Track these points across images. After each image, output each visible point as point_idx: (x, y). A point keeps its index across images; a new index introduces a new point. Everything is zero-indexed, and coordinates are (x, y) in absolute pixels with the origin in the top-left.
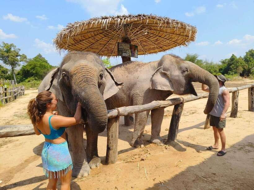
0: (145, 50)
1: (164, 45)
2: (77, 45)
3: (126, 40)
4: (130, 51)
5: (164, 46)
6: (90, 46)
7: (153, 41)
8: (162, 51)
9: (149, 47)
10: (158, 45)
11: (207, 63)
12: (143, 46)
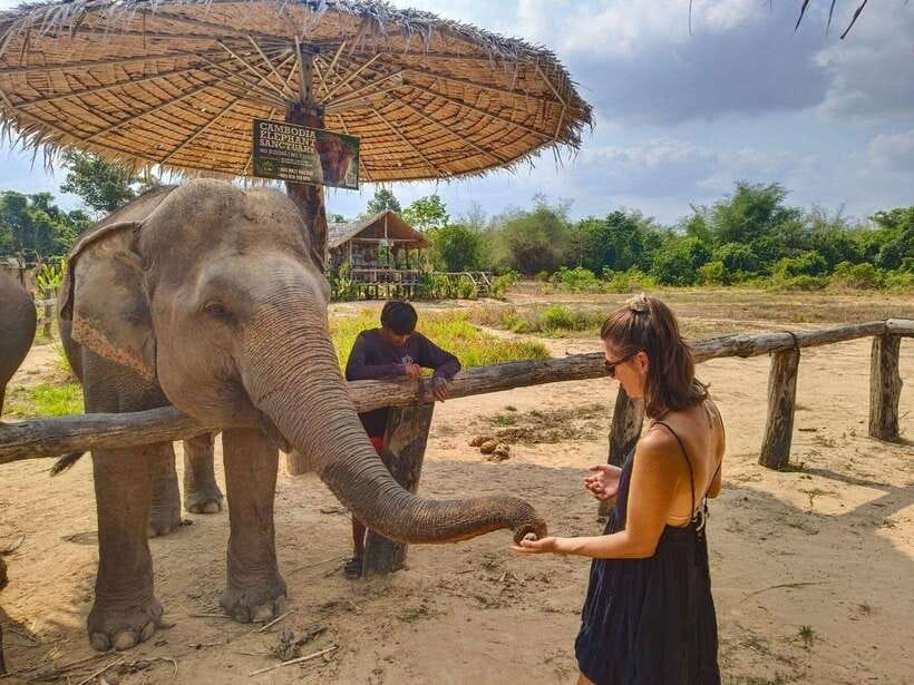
0: (433, 159)
1: (493, 137)
2: (126, 133)
3: (303, 114)
4: (317, 159)
5: (496, 145)
6: (190, 136)
7: (446, 123)
8: (498, 164)
9: (443, 147)
10: (472, 138)
11: (820, 224)
12: (416, 141)
